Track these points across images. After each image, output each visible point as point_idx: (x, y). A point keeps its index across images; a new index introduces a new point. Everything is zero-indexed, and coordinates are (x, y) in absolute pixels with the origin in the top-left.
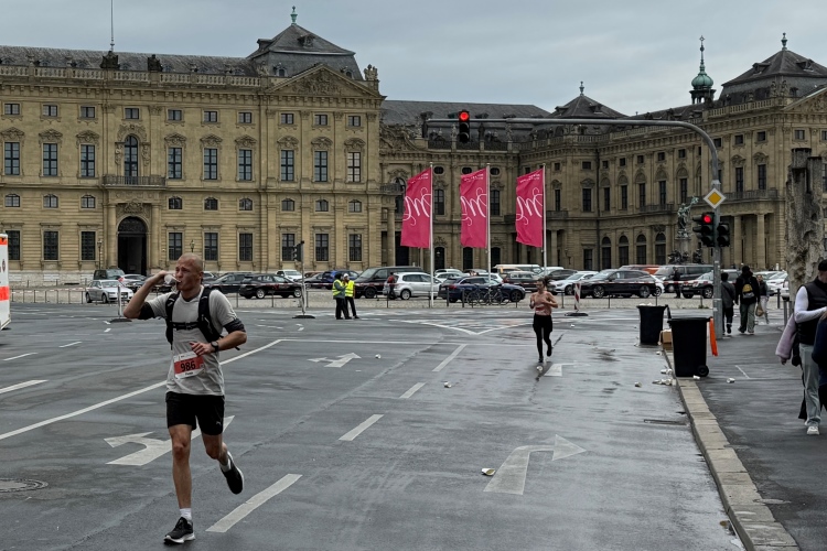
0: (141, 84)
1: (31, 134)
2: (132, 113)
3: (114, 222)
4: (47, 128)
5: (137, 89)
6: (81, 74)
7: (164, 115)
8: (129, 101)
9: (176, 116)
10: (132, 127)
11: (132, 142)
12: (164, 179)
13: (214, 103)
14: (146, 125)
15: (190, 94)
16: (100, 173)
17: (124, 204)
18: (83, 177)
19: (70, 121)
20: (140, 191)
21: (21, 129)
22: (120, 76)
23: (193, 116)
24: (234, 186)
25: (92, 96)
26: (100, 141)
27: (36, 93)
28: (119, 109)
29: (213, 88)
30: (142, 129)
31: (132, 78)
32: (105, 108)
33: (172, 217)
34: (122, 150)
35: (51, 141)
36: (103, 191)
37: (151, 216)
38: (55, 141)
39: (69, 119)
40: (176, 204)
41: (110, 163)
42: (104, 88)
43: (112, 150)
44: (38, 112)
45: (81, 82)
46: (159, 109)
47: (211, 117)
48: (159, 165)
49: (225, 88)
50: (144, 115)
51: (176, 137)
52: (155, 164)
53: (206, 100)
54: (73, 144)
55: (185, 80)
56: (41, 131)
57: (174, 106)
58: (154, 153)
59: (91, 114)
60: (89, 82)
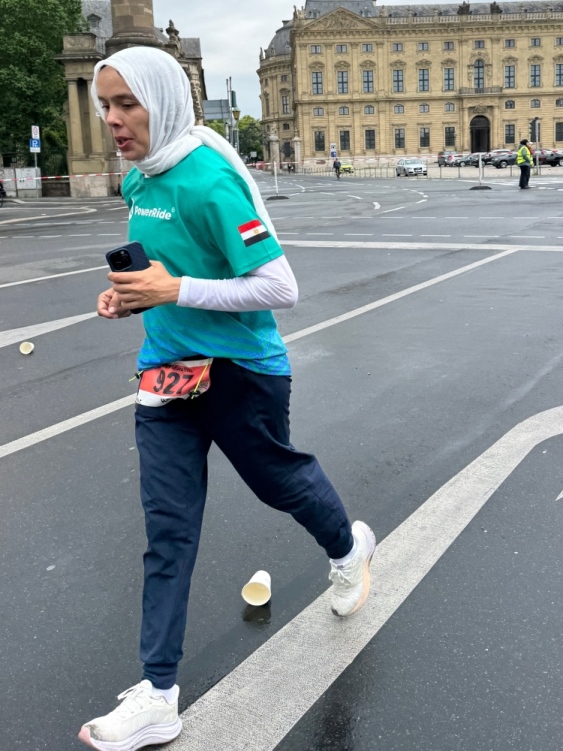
0: (486, 23)
1: (411, 63)
2: (480, 44)
3: (467, 119)
4: (421, 59)
5: (483, 27)
6: (444, 20)
7: (502, 44)
8: (478, 36)
9: (510, 43)
10: (480, 54)
11: (480, 65)
12: (501, 89)
13: (538, 33)
14: (489, 51)
15: (521, 28)
16: (457, 87)
17: (474, 108)
18: (446, 91)
19: (437, 52)
20: (485, 97)
21: (404, 60)
22: (470, 19)
23: (523, 43)
24: (552, 90)
25: (452, 34)
26: (457, 65)
27: (413, 35)
28: (471, 42)
29: (537, 21)
30: (487, 54)
31: (480, 19)
32: (461, 42)
33: (508, 114)
34: (473, 70)
35: (424, 67)
36: (460, 99)
37: (492, 114)
38: (427, 67)
39: (436, 52)
40: (510, 105)
41: (464, 80)
42: (460, 28)
43: (465, 70)
44: (415, 48)
45: (443, 25)
46: (498, 40)
47: (536, 42)
48: (498, 79)
49: (546, 21)
50: (488, 44)
51: (510, 58)
52: (496, 78)
53: (533, 31)
54: (439, 68)
55: (517, 18)
56: (417, 61)
57: (509, 37)
58: (495, 70)
59: (451, 47)
60: (450, 25)
